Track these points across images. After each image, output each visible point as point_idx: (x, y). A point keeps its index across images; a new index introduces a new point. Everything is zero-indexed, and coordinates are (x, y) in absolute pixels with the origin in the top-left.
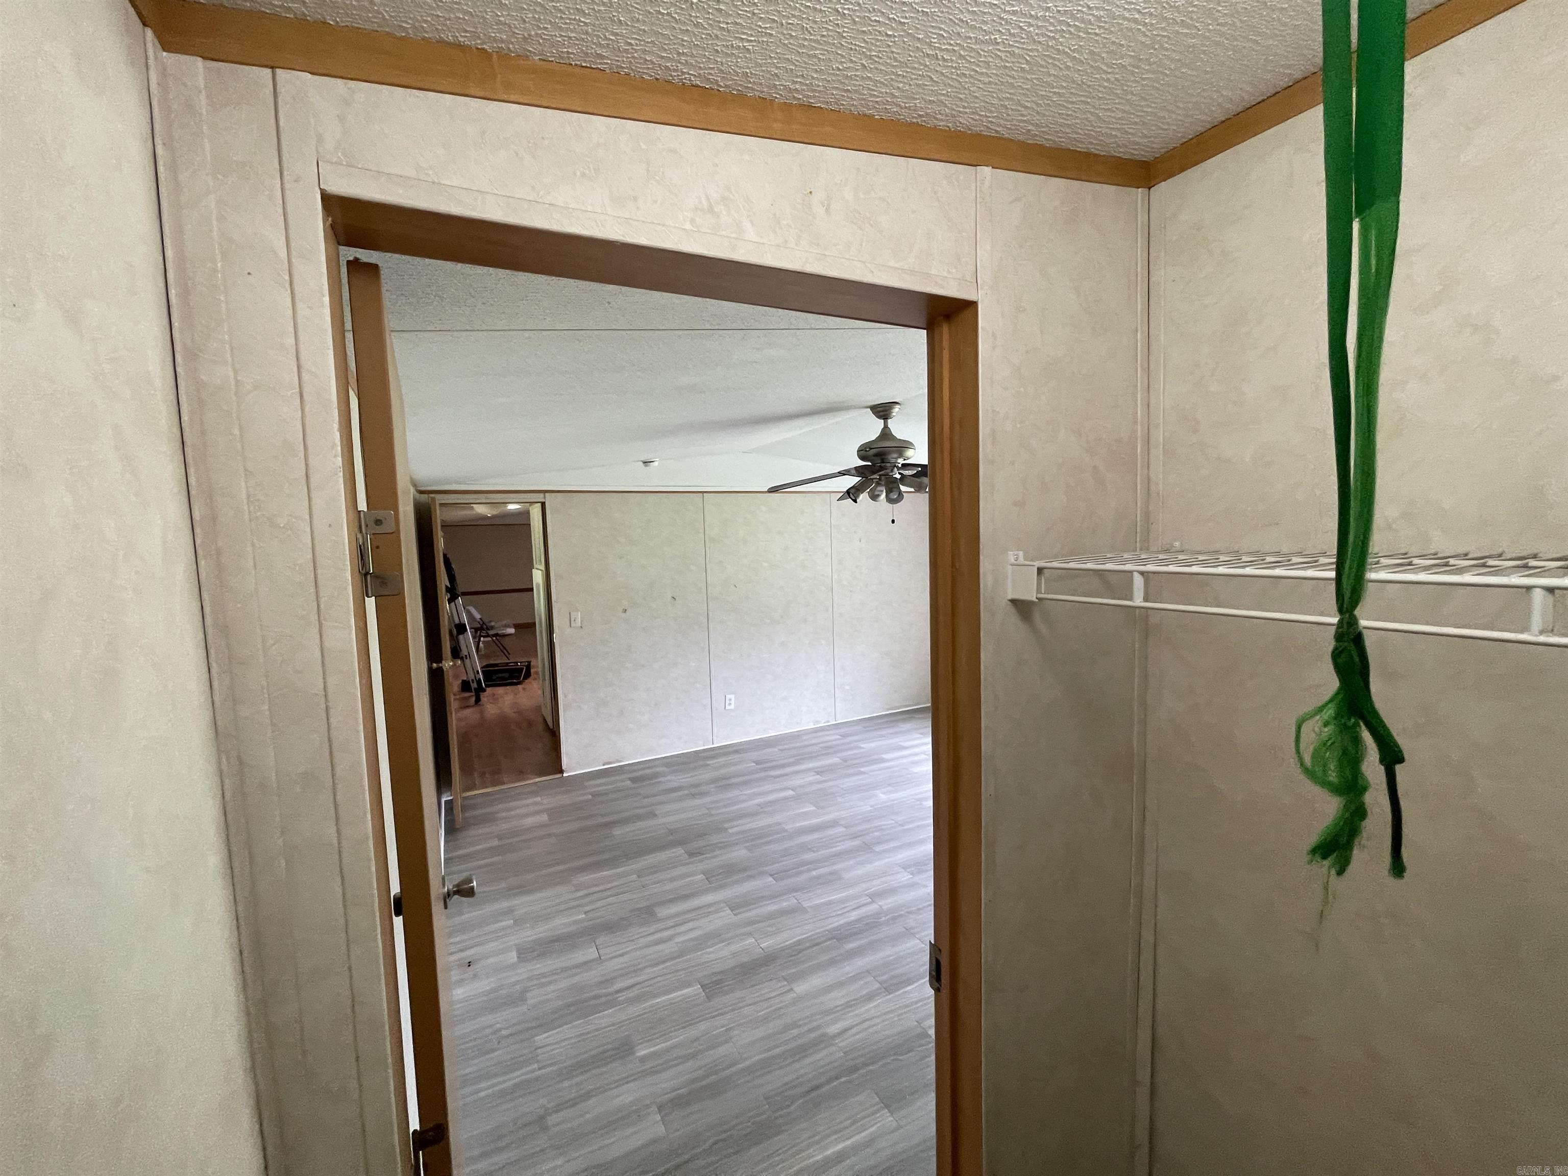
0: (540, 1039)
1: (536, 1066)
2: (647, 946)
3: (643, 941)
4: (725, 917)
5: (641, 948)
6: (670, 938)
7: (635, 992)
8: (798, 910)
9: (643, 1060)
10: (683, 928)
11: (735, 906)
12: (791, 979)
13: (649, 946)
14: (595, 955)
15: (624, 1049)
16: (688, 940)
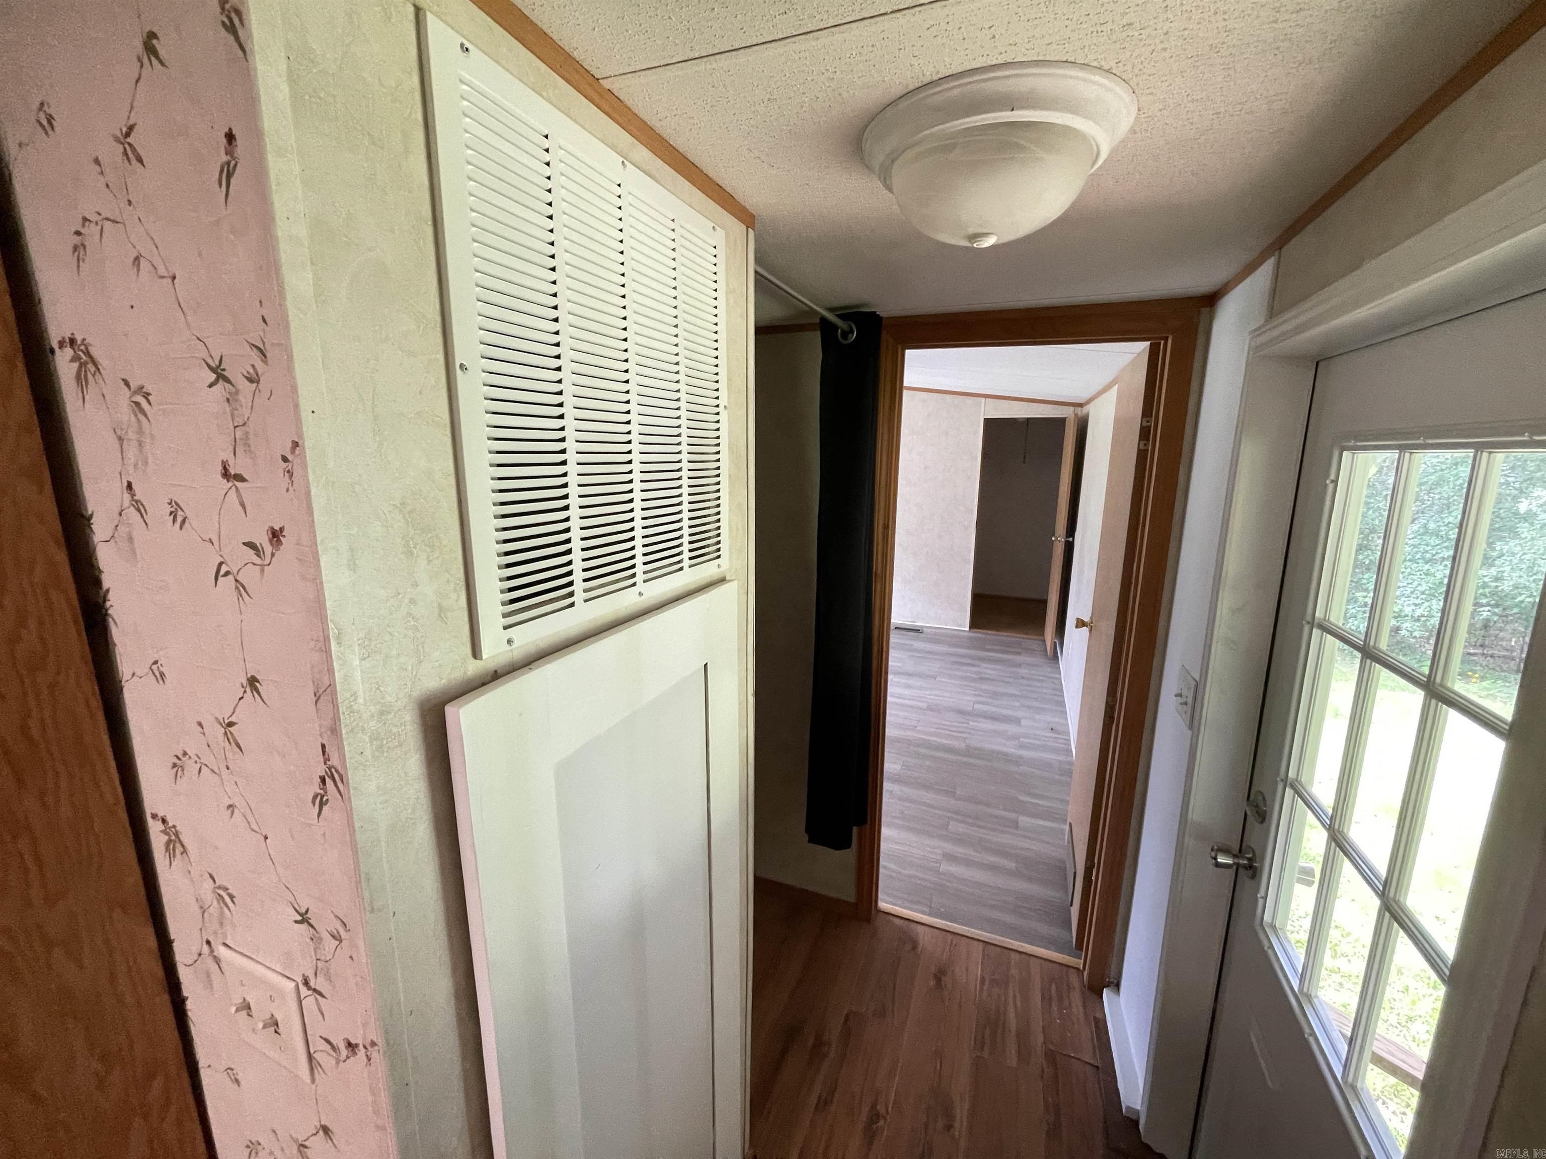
0: (1018, 693)
2: (949, 697)
7: (965, 688)
9: (977, 675)
15: (983, 679)
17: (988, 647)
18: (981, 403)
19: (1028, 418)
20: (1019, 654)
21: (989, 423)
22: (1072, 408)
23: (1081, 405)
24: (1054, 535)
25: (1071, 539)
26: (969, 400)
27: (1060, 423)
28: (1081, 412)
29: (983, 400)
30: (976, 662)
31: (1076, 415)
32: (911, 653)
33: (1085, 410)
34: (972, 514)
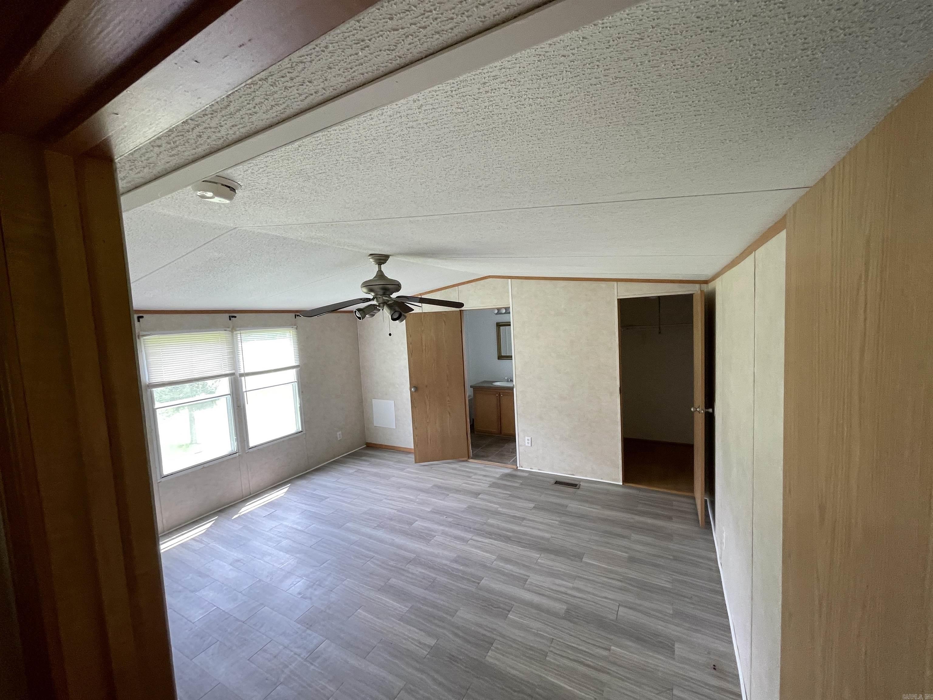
0: (668, 586)
1: (673, 577)
2: (589, 593)
3: (589, 597)
4: (535, 579)
5: (594, 594)
6: (573, 588)
7: (612, 576)
8: (501, 558)
9: (626, 553)
10: (563, 589)
11: (522, 581)
12: (548, 540)
13: (587, 591)
14: (621, 609)
15: (632, 560)
16: (566, 581)
17: (640, 508)
18: (614, 286)
19: (659, 297)
20: (670, 518)
21: (621, 302)
22: (697, 286)
23: (706, 282)
24: (693, 406)
25: (710, 410)
26: (603, 285)
27: (688, 299)
28: (707, 288)
29: (615, 283)
30: (626, 532)
31: (702, 291)
32: (563, 518)
33: (711, 286)
34: (616, 380)
